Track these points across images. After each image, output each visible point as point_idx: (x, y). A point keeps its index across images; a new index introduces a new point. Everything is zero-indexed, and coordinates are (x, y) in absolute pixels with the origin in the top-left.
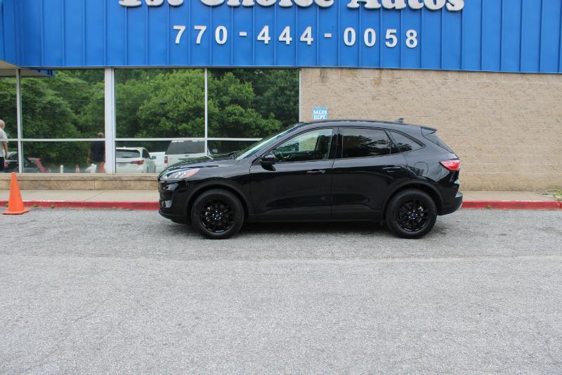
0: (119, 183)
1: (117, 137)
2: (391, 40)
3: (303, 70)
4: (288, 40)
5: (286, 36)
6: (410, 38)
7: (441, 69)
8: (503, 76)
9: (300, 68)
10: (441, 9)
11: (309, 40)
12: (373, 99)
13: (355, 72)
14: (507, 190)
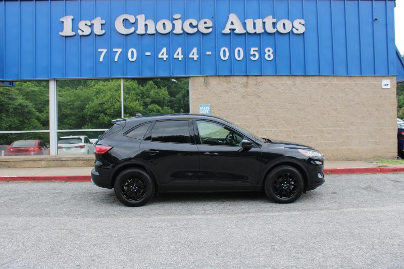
0: (60, 162)
1: (59, 129)
2: (254, 56)
3: (191, 78)
4: (180, 57)
5: (179, 54)
6: (268, 53)
7: (291, 75)
8: (336, 78)
9: (189, 77)
10: (289, 33)
11: (196, 57)
12: (243, 97)
13: (228, 78)
14: (344, 160)
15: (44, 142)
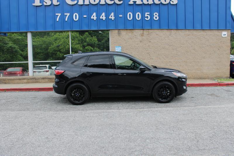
0: (35, 80)
1: (33, 61)
2: (147, 17)
3: (111, 30)
4: (104, 18)
5: (103, 17)
6: (155, 16)
7: (169, 29)
8: (195, 31)
9: (109, 30)
10: (168, 3)
11: (113, 18)
12: (140, 42)
13: (132, 31)
14: (198, 79)
15: (25, 68)
